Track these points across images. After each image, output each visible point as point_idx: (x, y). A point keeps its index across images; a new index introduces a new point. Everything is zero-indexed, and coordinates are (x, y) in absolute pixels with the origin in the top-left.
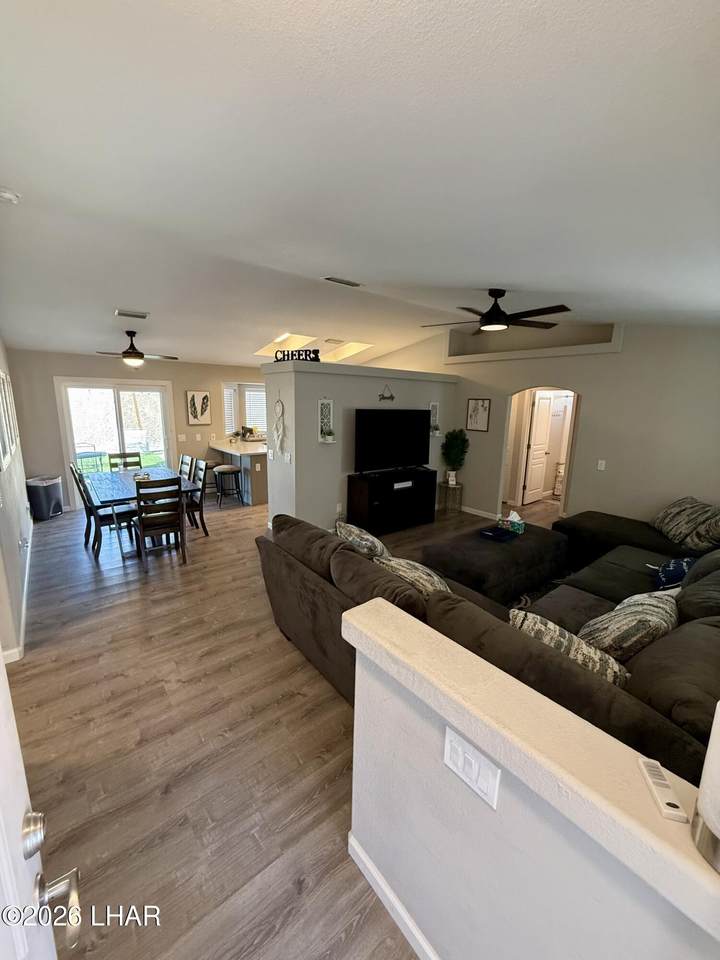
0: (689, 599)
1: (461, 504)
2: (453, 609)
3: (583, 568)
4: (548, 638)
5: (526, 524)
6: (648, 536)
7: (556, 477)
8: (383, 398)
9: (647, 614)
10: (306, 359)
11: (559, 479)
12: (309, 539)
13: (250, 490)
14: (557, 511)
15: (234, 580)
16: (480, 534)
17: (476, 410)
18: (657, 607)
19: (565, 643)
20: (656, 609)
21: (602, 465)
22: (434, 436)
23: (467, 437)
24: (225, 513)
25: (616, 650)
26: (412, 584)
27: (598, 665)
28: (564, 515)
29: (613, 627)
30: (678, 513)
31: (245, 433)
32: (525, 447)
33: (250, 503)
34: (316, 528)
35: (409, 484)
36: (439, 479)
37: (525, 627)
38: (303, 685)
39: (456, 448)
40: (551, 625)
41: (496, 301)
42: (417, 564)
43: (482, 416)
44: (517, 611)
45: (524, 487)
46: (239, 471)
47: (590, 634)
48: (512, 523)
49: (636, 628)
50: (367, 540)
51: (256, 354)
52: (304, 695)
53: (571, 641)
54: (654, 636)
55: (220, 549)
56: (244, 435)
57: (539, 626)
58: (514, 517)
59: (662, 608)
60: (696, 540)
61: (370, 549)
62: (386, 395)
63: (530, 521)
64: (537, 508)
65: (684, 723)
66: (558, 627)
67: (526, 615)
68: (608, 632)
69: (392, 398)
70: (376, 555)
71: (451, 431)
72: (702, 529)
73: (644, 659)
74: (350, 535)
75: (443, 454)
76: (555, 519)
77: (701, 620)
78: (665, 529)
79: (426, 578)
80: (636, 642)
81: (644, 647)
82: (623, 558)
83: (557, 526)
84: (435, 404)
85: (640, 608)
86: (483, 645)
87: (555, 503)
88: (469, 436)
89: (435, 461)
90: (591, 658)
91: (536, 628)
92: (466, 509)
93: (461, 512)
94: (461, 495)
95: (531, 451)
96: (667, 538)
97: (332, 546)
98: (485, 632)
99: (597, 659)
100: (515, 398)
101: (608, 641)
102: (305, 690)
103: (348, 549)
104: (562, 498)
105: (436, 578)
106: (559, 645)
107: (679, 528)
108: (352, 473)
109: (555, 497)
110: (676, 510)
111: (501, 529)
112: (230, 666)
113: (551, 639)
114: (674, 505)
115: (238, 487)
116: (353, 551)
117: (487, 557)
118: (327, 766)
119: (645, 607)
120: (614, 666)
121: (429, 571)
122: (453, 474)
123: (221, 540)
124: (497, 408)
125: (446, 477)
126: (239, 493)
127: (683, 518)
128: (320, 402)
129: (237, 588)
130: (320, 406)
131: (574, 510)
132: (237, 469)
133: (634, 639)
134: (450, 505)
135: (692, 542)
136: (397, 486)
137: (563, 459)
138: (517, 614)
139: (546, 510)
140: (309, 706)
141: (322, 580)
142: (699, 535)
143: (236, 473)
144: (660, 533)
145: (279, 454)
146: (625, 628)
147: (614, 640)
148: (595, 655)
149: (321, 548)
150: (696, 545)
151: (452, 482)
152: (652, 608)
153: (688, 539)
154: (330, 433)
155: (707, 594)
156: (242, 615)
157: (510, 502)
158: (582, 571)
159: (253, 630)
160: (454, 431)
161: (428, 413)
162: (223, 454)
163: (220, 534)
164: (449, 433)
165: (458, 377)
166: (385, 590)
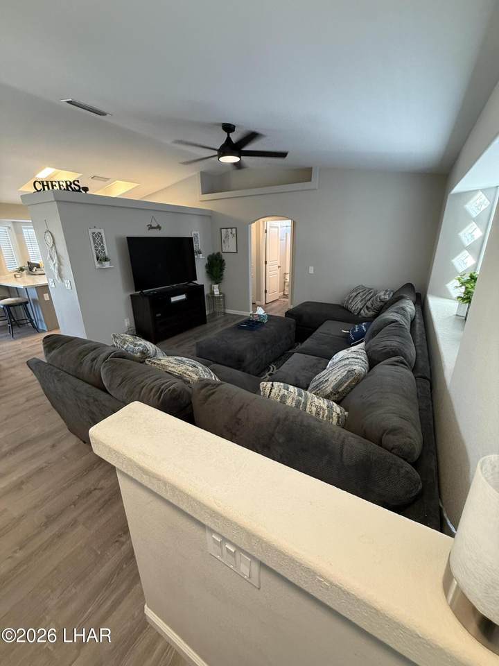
0: (373, 349)
1: (225, 308)
2: (213, 393)
3: (306, 339)
4: (290, 399)
5: (269, 316)
6: (341, 313)
7: (285, 282)
8: (151, 227)
9: (352, 365)
10: (68, 189)
11: (287, 284)
12: (80, 354)
13: (43, 319)
14: (287, 304)
15: (27, 400)
16: (239, 327)
17: (227, 236)
18: (358, 358)
19: (303, 400)
20: (356, 360)
21: (311, 270)
22: (199, 258)
23: (223, 258)
24: (19, 342)
25: (335, 394)
26: (180, 377)
27: (326, 412)
28: (291, 307)
29: (332, 378)
30: (356, 296)
31: (32, 268)
32: (264, 262)
33: (45, 329)
34: (90, 342)
35: (183, 297)
36: (207, 291)
37: (272, 395)
38: (99, 480)
39: (216, 266)
40: (292, 388)
41: (228, 135)
42: (184, 359)
43: (232, 241)
44: (265, 383)
45: (266, 291)
46: (27, 303)
47: (317, 386)
48: (259, 316)
49: (347, 377)
50: (140, 345)
51: (20, 189)
52: (101, 489)
53: (306, 397)
54: (358, 380)
55: (12, 375)
56: (31, 269)
57: (284, 392)
58: (260, 311)
59: (361, 359)
60: (366, 311)
61: (142, 353)
62: (153, 226)
63: (270, 314)
64: (274, 305)
65: (393, 449)
66: (296, 388)
67: (272, 385)
68: (329, 383)
69: (159, 227)
70: (149, 357)
71: (211, 254)
72: (369, 304)
73: (354, 399)
74: (125, 343)
75: (207, 272)
76: (286, 310)
77: (385, 361)
78: (350, 307)
79: (191, 369)
80: (347, 386)
81: (352, 389)
82: (330, 329)
83: (288, 314)
84: (196, 233)
85: (347, 362)
86: (240, 420)
87: (285, 300)
88: (224, 257)
89: (201, 278)
90: (321, 408)
91: (281, 393)
92: (229, 311)
93: (225, 313)
94: (224, 301)
95: (268, 265)
96: (351, 312)
97: (103, 356)
98: (241, 408)
99: (325, 407)
100: (253, 226)
101: (329, 390)
102: (103, 483)
103: (119, 357)
104: (289, 296)
105: (200, 368)
106: (298, 402)
107: (356, 305)
108: (134, 292)
109: (285, 296)
110: (355, 294)
111: (253, 321)
112: (22, 483)
113: (293, 399)
114: (354, 290)
115: (30, 317)
116: (124, 357)
117: (243, 342)
118: (124, 547)
119: (350, 360)
120: (337, 409)
121: (194, 362)
122: (216, 286)
123: (14, 367)
124: (241, 234)
125: (211, 288)
126: (31, 321)
127: (359, 298)
128: (90, 232)
129: (30, 408)
130: (91, 235)
131: (297, 303)
132: (25, 301)
133: (346, 384)
134: (217, 310)
135: (364, 313)
136: (174, 299)
137: (288, 271)
138: (265, 385)
139: (280, 305)
140: (107, 497)
141: (94, 389)
142: (367, 308)
143: (24, 304)
144: (346, 309)
145: (59, 281)
146: (340, 378)
147: (333, 388)
148: (323, 403)
149: (93, 360)
150: (366, 314)
151: (217, 293)
152: (354, 360)
153: (362, 311)
154: (106, 259)
155: (383, 344)
156: (35, 431)
157: (258, 303)
158: (306, 342)
159: (49, 442)
160: (213, 254)
161: (191, 239)
162: (8, 288)
163: (13, 361)
164: (210, 256)
165: (211, 211)
166: (152, 389)
